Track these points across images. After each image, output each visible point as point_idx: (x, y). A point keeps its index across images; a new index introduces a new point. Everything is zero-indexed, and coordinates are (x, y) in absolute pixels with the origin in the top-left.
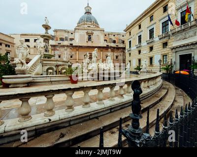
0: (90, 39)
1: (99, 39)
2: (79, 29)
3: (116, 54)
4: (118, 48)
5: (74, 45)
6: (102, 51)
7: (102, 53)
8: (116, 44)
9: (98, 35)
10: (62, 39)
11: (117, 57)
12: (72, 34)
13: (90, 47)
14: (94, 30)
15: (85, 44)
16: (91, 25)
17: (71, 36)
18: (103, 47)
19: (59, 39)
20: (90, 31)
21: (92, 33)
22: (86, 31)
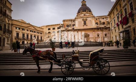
0: (85, 23)
1: (91, 23)
2: (77, 18)
3: (104, 33)
4: (106, 28)
5: (75, 29)
6: (94, 31)
7: (94, 32)
8: (105, 25)
9: (90, 21)
10: (68, 26)
11: (106, 35)
12: (74, 21)
13: (86, 29)
14: (87, 17)
15: (82, 28)
16: (86, 13)
17: (73, 23)
18: (95, 29)
19: (66, 26)
20: (85, 19)
21: (87, 20)
22: (82, 19)
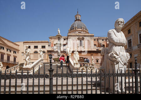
6: (92, 55)
14: (84, 36)
20: (81, 37)
21: (83, 39)
22: (77, 37)
